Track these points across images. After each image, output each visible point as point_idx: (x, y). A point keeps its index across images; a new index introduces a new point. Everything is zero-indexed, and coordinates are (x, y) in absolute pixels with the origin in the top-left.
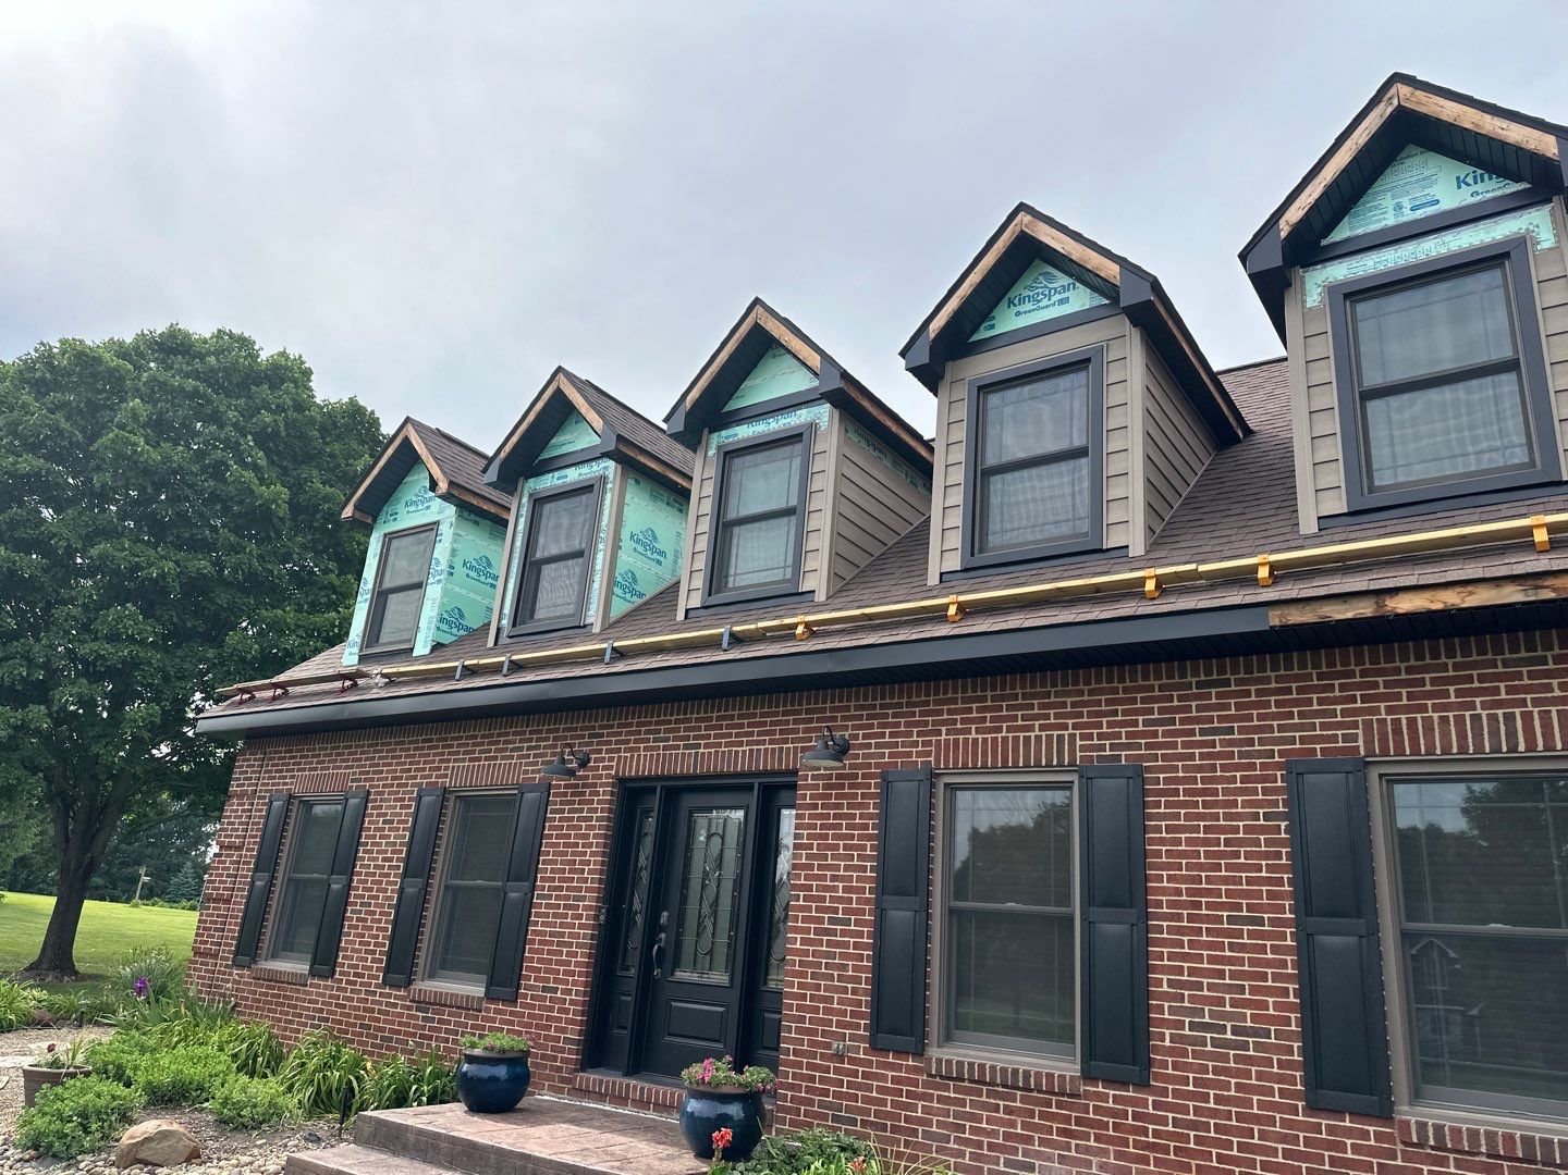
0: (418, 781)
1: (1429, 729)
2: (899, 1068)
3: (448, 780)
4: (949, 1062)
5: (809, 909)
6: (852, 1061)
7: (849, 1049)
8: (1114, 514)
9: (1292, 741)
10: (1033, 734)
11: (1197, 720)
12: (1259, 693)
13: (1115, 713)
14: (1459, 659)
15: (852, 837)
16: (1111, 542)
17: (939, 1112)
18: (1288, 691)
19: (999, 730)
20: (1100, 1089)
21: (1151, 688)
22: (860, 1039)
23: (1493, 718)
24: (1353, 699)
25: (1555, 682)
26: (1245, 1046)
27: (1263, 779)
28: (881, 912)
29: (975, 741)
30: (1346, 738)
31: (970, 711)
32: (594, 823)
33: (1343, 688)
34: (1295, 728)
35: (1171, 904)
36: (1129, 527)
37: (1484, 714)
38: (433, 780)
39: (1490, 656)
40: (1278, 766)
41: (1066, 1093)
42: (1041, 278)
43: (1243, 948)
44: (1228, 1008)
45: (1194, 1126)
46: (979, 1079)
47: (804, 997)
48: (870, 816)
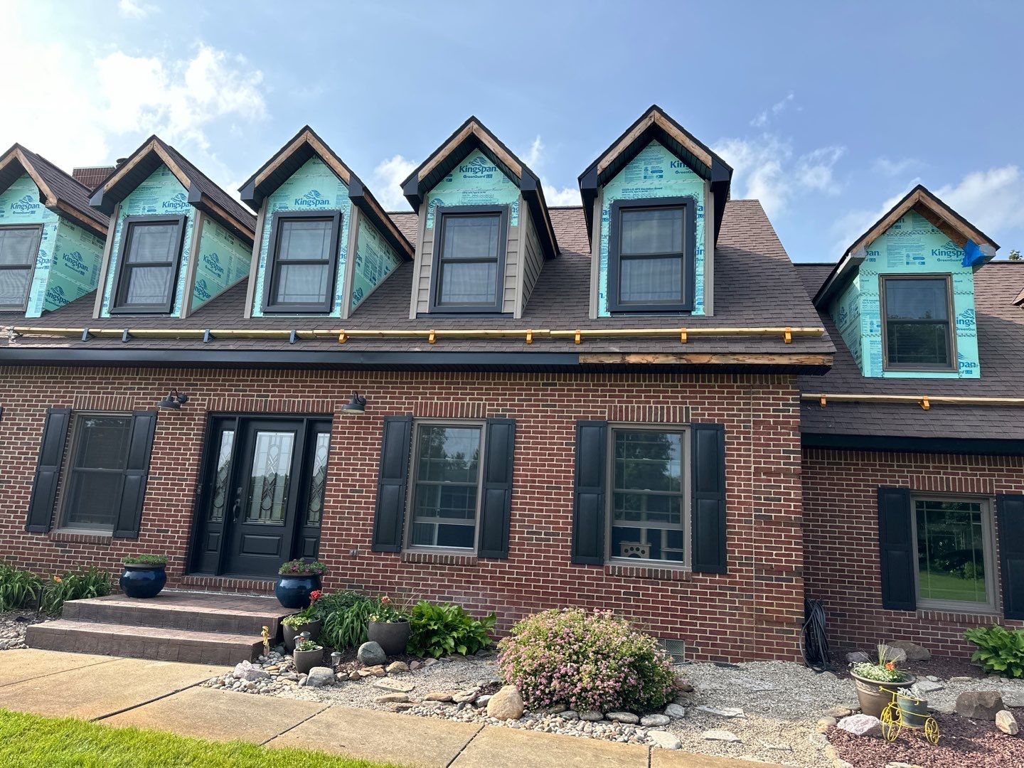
0: (47, 403)
1: (633, 411)
2: (387, 560)
3: (73, 405)
4: (414, 555)
5: (339, 485)
6: (361, 558)
7: (360, 552)
8: (508, 296)
9: (580, 412)
10: (466, 402)
11: (541, 400)
12: (568, 390)
13: (505, 394)
14: (647, 383)
15: (366, 449)
16: (505, 310)
17: (407, 578)
18: (580, 390)
19: (449, 399)
20: (486, 562)
21: (522, 384)
22: (367, 547)
23: (656, 408)
24: (605, 396)
25: (680, 395)
26: (549, 540)
27: (566, 428)
28: (381, 486)
29: (436, 404)
30: (601, 412)
31: (434, 388)
32: (192, 436)
33: (602, 391)
34: (581, 406)
35: (523, 481)
36: (514, 303)
37: (653, 406)
38: (60, 404)
39: (658, 383)
40: (573, 423)
41: (470, 564)
42: (478, 159)
43: (552, 499)
44: (543, 525)
45: (525, 574)
46: (428, 561)
47: (334, 529)
48: (377, 439)
